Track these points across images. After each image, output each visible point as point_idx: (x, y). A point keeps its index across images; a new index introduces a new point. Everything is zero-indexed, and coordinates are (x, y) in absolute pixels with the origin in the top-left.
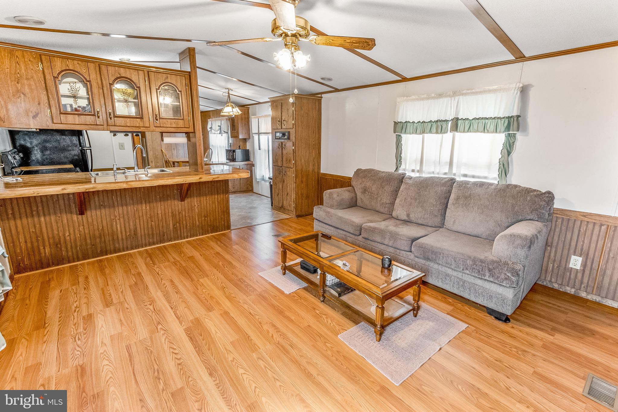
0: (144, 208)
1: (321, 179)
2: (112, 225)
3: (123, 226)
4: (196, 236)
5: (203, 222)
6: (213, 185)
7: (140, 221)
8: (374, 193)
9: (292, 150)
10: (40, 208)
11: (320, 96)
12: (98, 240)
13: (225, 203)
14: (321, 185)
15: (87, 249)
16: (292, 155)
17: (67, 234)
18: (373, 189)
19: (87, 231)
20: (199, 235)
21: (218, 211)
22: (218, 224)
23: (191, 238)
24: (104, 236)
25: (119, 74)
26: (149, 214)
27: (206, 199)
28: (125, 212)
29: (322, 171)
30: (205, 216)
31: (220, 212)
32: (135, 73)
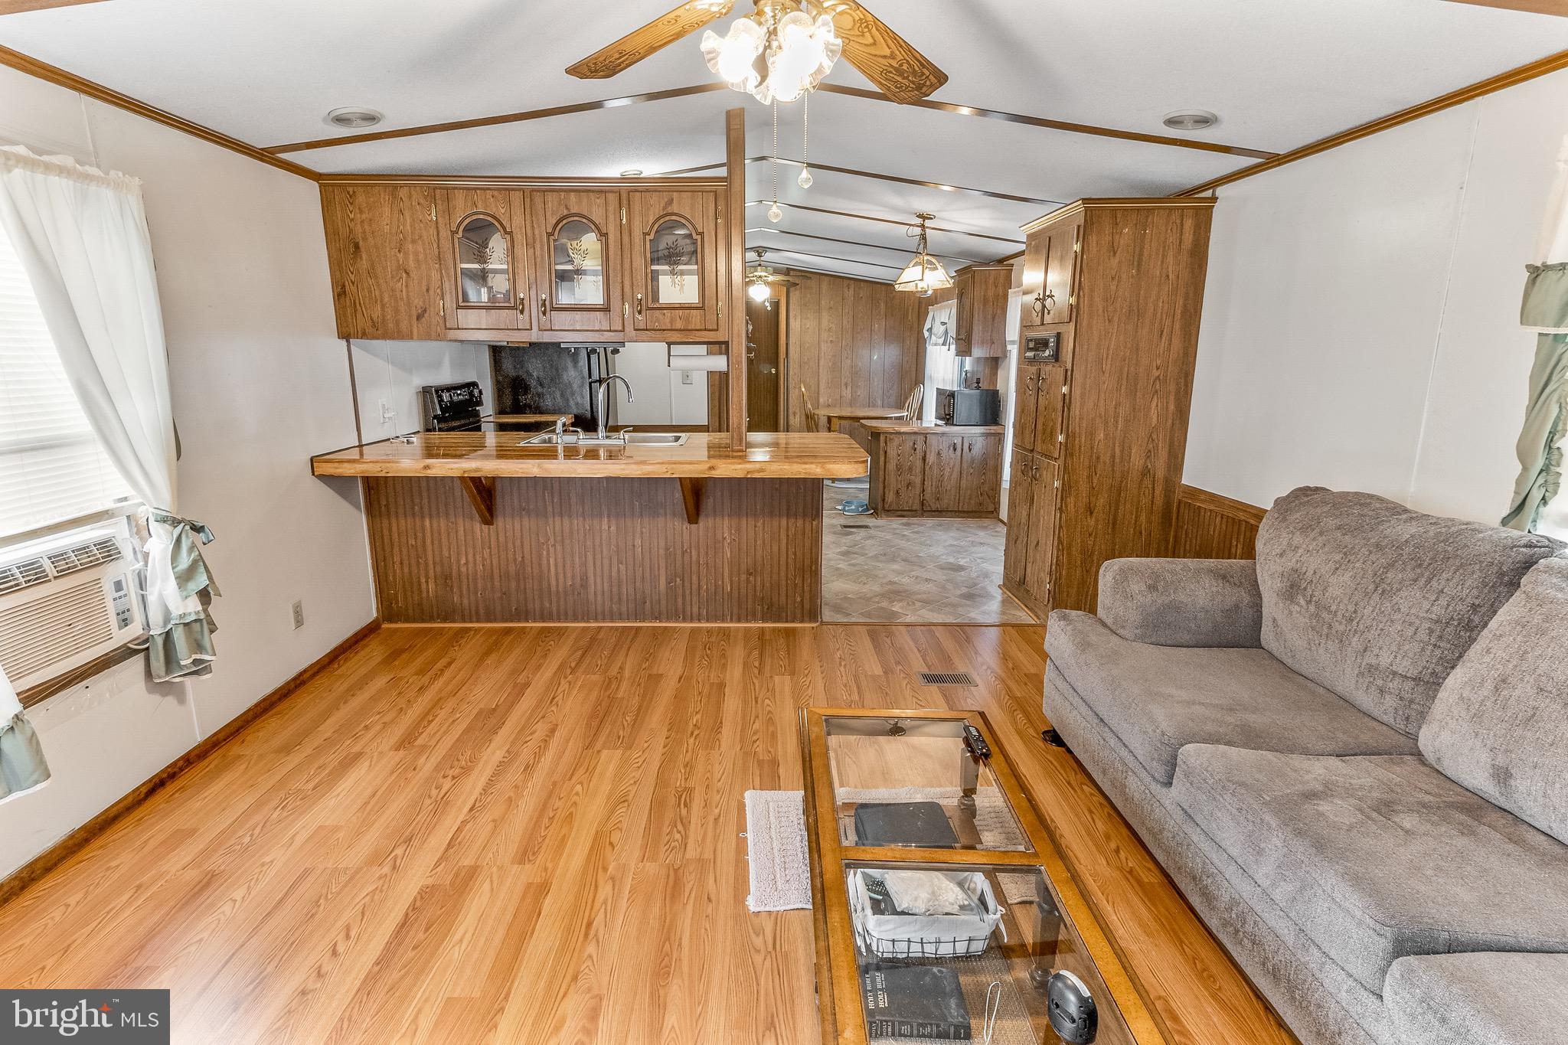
0: (606, 527)
1: (1182, 510)
2: (540, 556)
3: (560, 564)
4: (723, 621)
5: (743, 585)
6: (776, 489)
7: (594, 558)
8: (1334, 608)
9: (1060, 398)
10: (425, 501)
11: (1208, 194)
12: (513, 584)
13: (808, 544)
14: (1176, 531)
15: (493, 599)
16: (1060, 414)
17: (463, 561)
18: (1335, 591)
19: (495, 562)
20: (729, 617)
21: (787, 563)
22: (783, 598)
23: (708, 621)
24: (524, 578)
25: (567, 208)
26: (614, 542)
27: (755, 527)
28: (567, 530)
29: (1189, 478)
30: (748, 570)
31: (791, 567)
32: (598, 201)
